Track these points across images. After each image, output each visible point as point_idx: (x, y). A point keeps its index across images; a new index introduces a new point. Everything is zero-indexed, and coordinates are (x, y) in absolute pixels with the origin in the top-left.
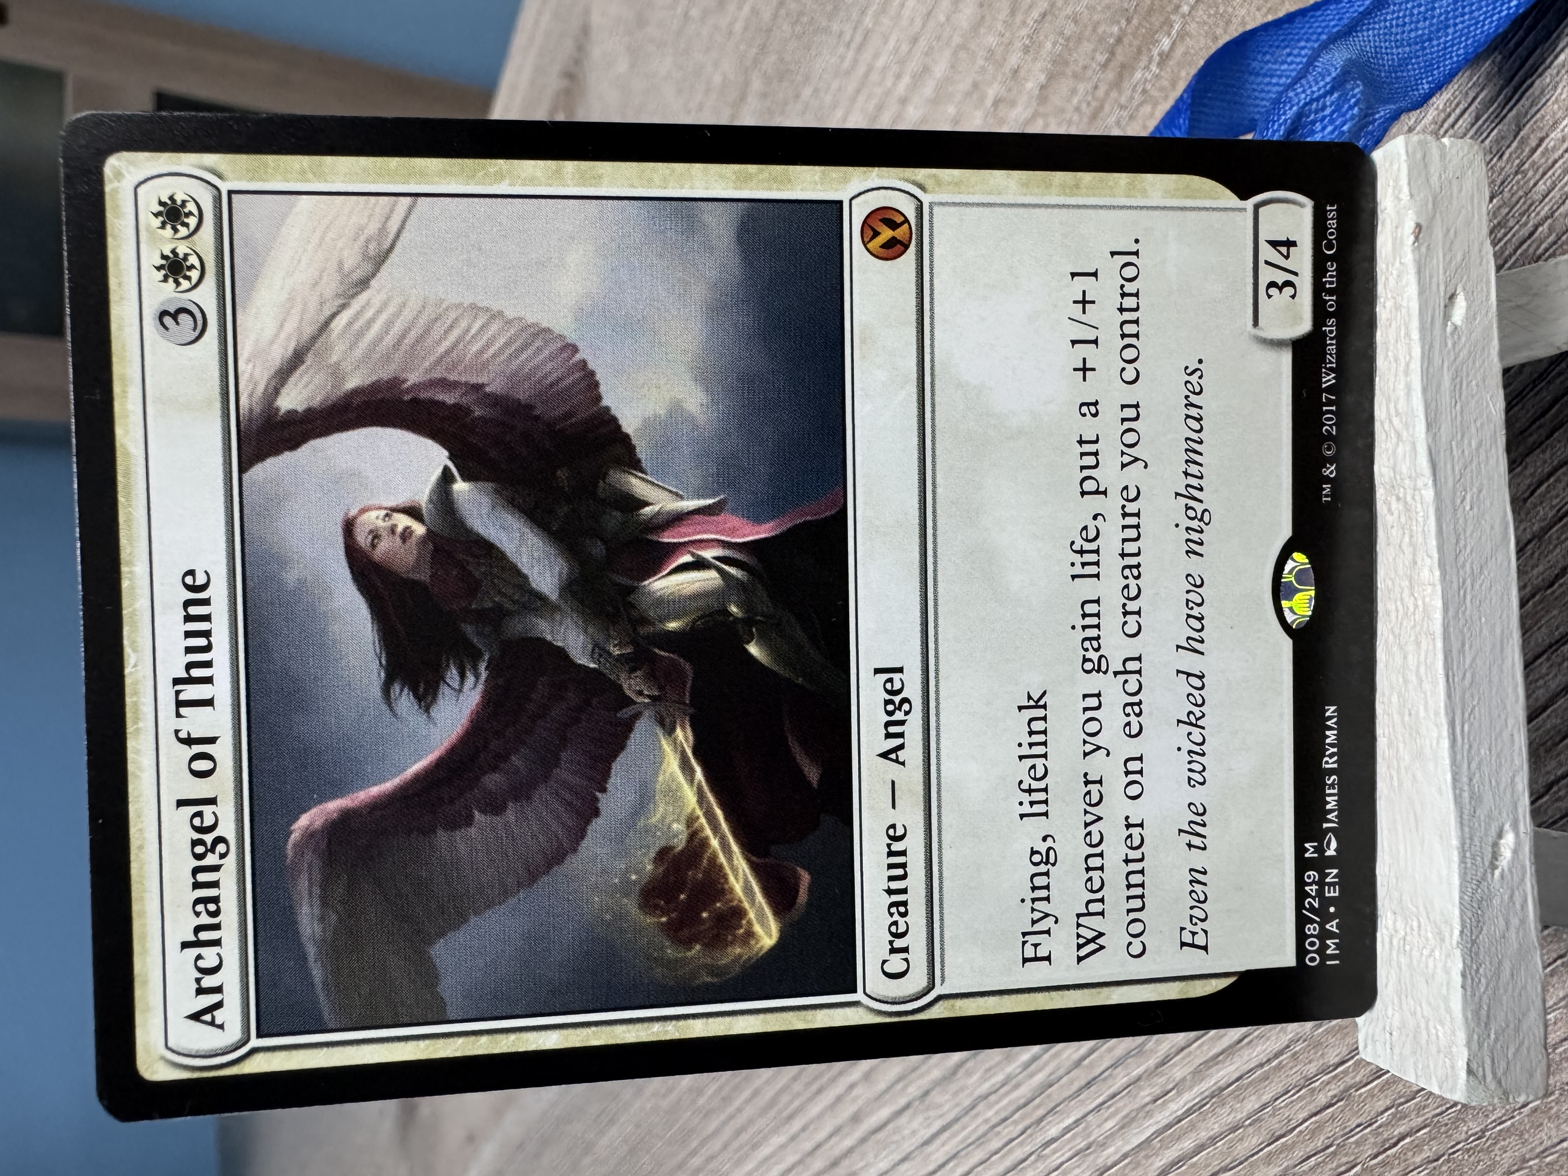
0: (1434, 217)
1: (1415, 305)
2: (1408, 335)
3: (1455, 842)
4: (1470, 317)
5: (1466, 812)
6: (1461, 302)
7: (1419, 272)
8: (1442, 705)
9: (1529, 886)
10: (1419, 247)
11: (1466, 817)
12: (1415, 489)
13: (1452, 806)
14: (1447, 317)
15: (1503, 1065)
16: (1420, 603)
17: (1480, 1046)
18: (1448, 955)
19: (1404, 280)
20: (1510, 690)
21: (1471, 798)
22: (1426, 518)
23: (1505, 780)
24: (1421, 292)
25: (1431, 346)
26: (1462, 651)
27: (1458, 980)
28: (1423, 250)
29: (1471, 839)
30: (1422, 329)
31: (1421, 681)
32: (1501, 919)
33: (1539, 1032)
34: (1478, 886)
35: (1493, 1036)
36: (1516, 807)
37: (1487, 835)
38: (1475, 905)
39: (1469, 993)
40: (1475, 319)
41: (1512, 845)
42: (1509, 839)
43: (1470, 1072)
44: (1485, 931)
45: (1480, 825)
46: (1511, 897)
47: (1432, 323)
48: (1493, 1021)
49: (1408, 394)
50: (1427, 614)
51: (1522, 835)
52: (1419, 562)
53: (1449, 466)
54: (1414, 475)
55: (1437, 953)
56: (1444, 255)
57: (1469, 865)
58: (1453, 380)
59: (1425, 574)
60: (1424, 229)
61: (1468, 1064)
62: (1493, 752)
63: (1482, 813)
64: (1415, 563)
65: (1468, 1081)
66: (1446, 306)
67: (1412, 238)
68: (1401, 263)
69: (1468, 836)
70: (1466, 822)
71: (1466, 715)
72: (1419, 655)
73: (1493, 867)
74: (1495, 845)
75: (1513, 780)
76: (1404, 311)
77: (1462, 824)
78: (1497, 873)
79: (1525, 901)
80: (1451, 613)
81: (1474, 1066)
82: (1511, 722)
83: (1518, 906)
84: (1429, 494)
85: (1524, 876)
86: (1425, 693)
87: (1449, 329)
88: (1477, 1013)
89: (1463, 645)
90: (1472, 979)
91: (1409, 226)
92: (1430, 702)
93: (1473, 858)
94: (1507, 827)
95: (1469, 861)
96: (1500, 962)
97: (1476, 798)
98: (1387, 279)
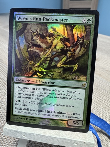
1: (76, 140)
3: (25, 132)
4: (75, 145)
6: (76, 145)
7: (80, 141)
8: (38, 134)
9: (21, 138)
10: (82, 142)
13: (29, 132)
14: (75, 143)
15: (6, 132)
16: (48, 134)
17: (8, 130)
22: (55, 136)
23: (30, 138)
24: (78, 141)
25: (72, 141)
27: (14, 129)
30: (74, 140)
33: (8, 136)
37: (26, 135)
38: (20, 132)
42: (25, 137)
44: (17, 133)
48: (10, 132)
50: (46, 134)
53: (60, 140)
54: (60, 136)
56: (82, 144)
59: (50, 135)
60: (84, 143)
61: (6, 129)
71: (36, 136)
73: (23, 135)
77: (27, 133)
83: (19, 136)
84: (57, 137)
88: (11, 130)
89: (43, 137)
90: (13, 131)
91: (85, 141)
92: (38, 132)
95: (23, 133)
97: (29, 135)
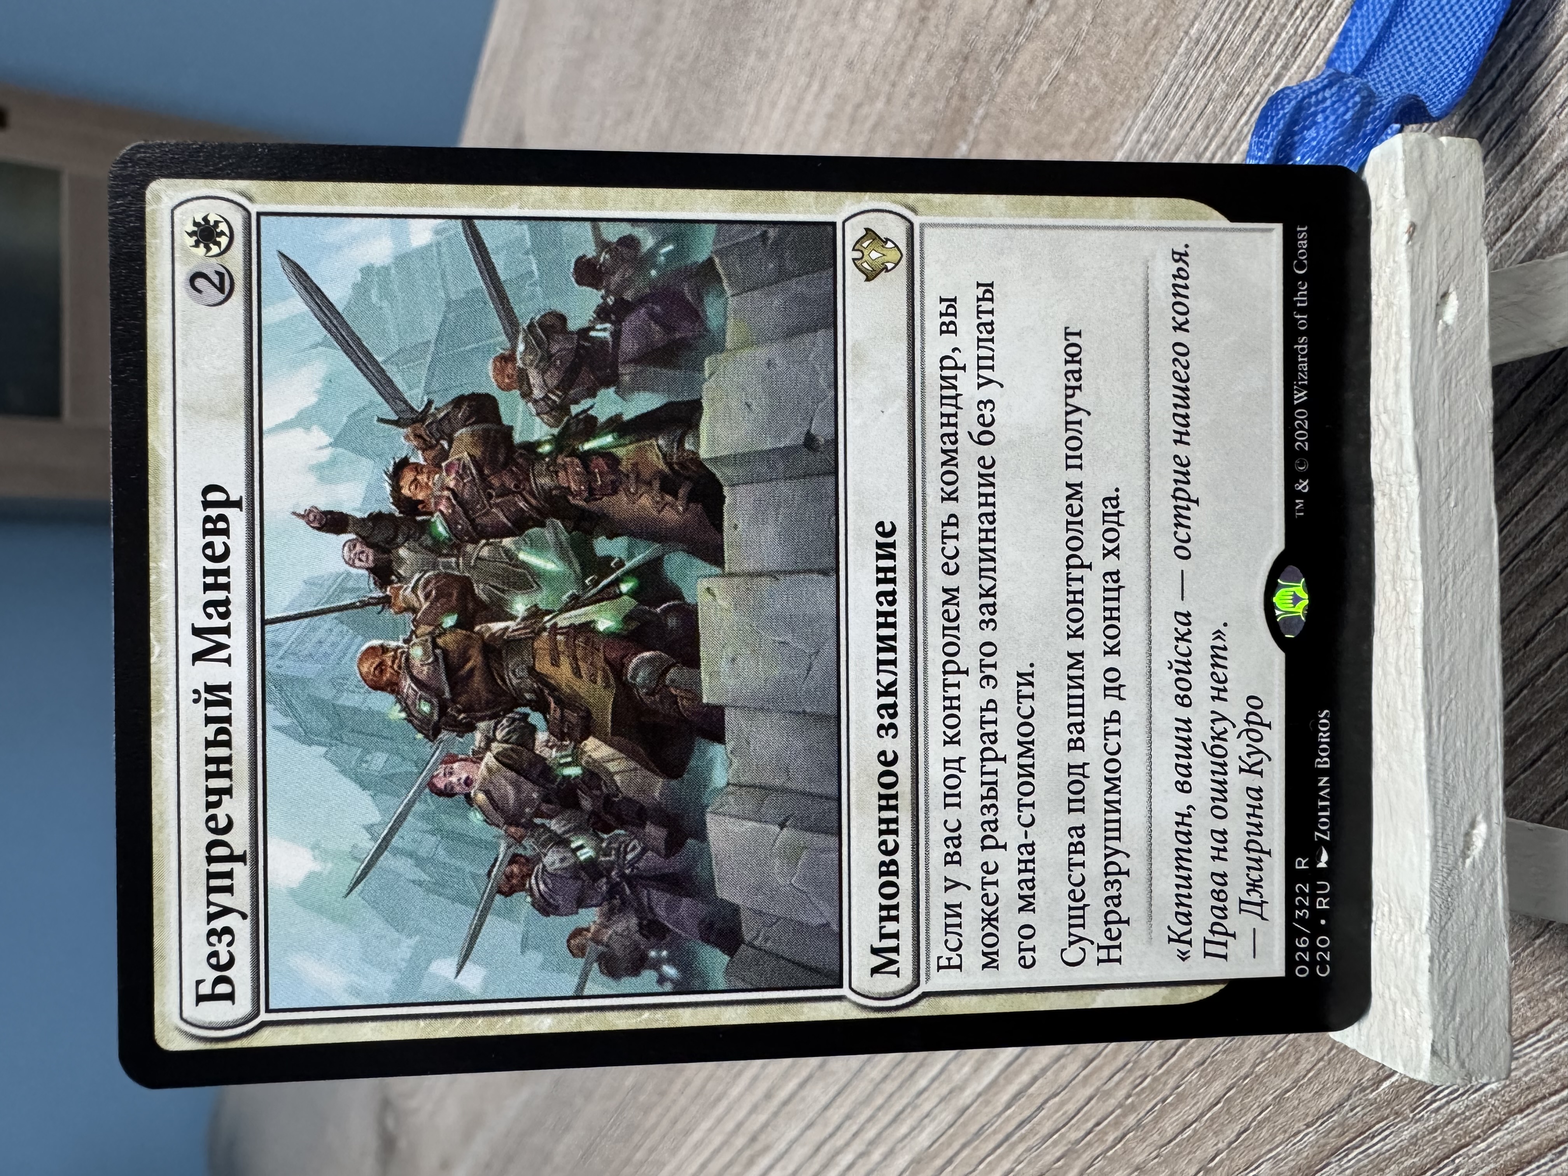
0: (1428, 217)
1: (1406, 304)
2: (1399, 333)
3: (1427, 831)
4: (1462, 315)
5: (1440, 802)
6: (1453, 302)
7: (1412, 271)
8: (1420, 698)
9: (1500, 876)
10: (1412, 246)
11: (1439, 807)
12: (1400, 486)
13: (1426, 796)
14: (1438, 316)
15: (1467, 1049)
16: (1402, 598)
17: (1445, 1029)
18: (1417, 940)
19: (1397, 279)
20: (1488, 684)
21: (1445, 788)
22: (1410, 514)
23: (1479, 772)
24: (1414, 290)
25: (1421, 346)
26: (1441, 644)
27: (1425, 964)
28: (1417, 248)
29: (1444, 828)
30: (1413, 327)
31: (1399, 673)
32: (1470, 906)
34: (1449, 875)
35: (1458, 1019)
36: (1489, 799)
37: (1459, 824)
38: (1445, 891)
39: (1436, 977)
40: (1466, 318)
41: (1484, 836)
42: (1481, 829)
43: (1434, 1052)
44: (1454, 917)
45: (1453, 815)
46: (1482, 885)
47: (1424, 320)
48: (1459, 1005)
49: (1397, 393)
50: (1407, 609)
51: (1494, 826)
52: (1402, 558)
53: (1435, 463)
54: (1400, 471)
55: (1406, 938)
56: (1438, 254)
57: (1441, 854)
58: (1443, 377)
59: (1408, 569)
60: (1418, 228)
61: (1433, 1046)
62: (1469, 745)
63: (1455, 805)
64: (1398, 557)
65: (1431, 1062)
66: (1437, 305)
67: (1406, 237)
68: (1394, 262)
69: (1440, 826)
70: (1438, 812)
71: (1443, 708)
72: (1399, 647)
73: (1465, 856)
74: (1468, 835)
75: (1487, 771)
76: (1395, 308)
77: (1435, 815)
78: (1468, 861)
79: (1495, 890)
80: (1432, 606)
81: (1438, 1047)
82: (1487, 715)
83: (1488, 895)
84: (1414, 490)
85: (1494, 866)
86: (1404, 686)
87: (1440, 328)
88: (1443, 996)
89: (1443, 639)
90: (1440, 964)
91: (1404, 224)
92: (1408, 695)
93: (1445, 847)
94: (1480, 818)
95: (1441, 850)
96: (1468, 947)
97: (1450, 789)
98: (1380, 276)
